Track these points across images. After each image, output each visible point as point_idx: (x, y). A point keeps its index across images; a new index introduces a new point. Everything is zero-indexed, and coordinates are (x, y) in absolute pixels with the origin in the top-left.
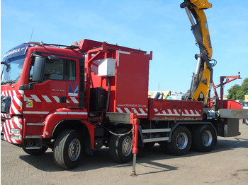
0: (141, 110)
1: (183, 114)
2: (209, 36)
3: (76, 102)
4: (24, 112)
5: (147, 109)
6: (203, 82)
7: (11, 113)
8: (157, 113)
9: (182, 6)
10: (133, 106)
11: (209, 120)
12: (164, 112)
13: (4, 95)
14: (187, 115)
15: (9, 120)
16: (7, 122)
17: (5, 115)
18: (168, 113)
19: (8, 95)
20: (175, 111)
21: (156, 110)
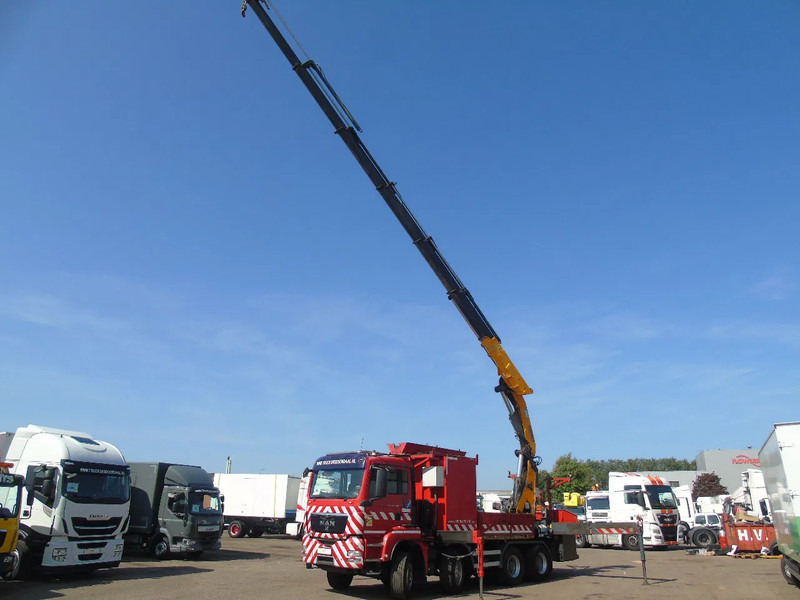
0: (470, 526)
1: (513, 531)
3: (409, 518)
4: (366, 532)
5: (476, 526)
6: (528, 487)
7: (349, 532)
8: (487, 530)
9: (497, 390)
10: (462, 522)
11: (541, 538)
12: (493, 528)
13: (330, 511)
14: (518, 531)
15: (344, 541)
16: (340, 543)
17: (336, 535)
18: (497, 529)
19: (342, 511)
20: (504, 526)
21: (485, 526)
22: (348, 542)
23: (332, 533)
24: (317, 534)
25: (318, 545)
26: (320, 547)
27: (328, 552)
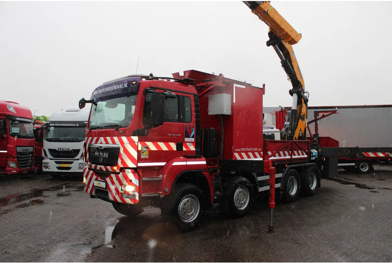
0: (257, 154)
1: (293, 157)
2: (298, 66)
5: (262, 153)
6: (301, 118)
8: (271, 156)
9: (268, 44)
10: (249, 150)
11: (313, 161)
12: (277, 154)
13: (104, 142)
14: (297, 157)
15: (117, 174)
16: (113, 176)
17: (109, 168)
18: (280, 156)
19: (114, 142)
20: (286, 152)
21: (270, 153)
22: (121, 175)
23: (105, 165)
24: (93, 166)
25: (95, 177)
26: (96, 179)
27: (103, 185)
